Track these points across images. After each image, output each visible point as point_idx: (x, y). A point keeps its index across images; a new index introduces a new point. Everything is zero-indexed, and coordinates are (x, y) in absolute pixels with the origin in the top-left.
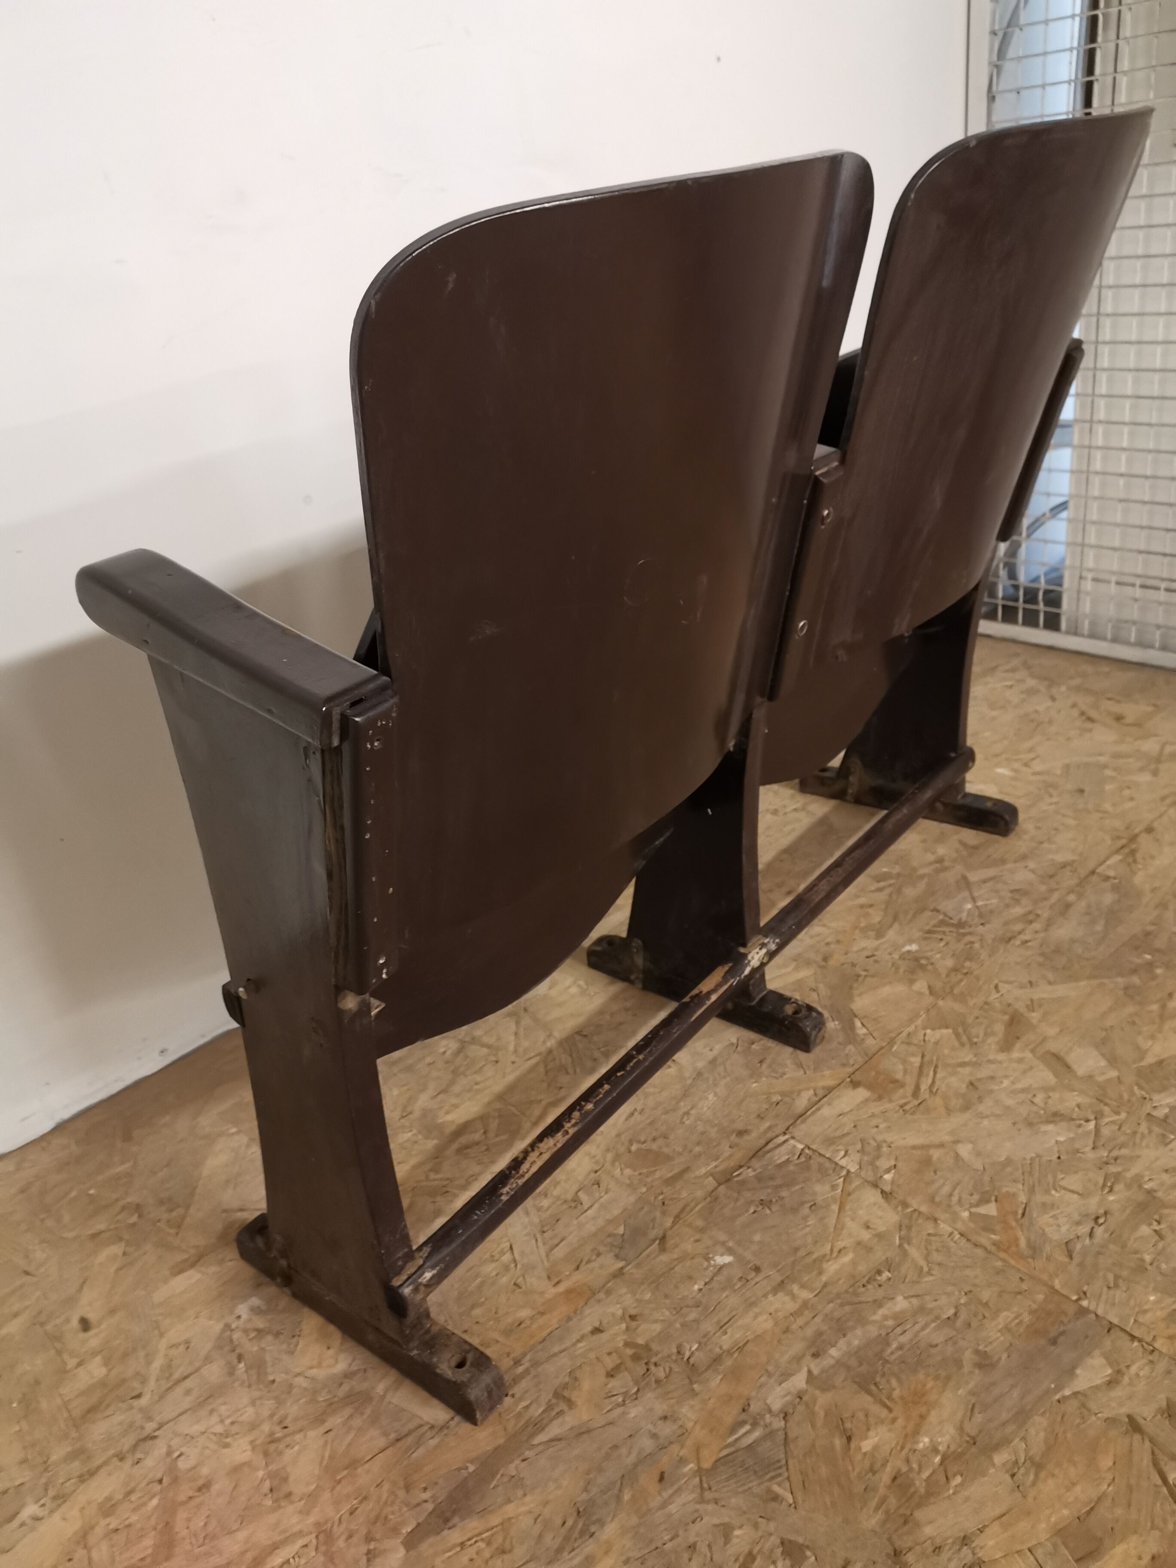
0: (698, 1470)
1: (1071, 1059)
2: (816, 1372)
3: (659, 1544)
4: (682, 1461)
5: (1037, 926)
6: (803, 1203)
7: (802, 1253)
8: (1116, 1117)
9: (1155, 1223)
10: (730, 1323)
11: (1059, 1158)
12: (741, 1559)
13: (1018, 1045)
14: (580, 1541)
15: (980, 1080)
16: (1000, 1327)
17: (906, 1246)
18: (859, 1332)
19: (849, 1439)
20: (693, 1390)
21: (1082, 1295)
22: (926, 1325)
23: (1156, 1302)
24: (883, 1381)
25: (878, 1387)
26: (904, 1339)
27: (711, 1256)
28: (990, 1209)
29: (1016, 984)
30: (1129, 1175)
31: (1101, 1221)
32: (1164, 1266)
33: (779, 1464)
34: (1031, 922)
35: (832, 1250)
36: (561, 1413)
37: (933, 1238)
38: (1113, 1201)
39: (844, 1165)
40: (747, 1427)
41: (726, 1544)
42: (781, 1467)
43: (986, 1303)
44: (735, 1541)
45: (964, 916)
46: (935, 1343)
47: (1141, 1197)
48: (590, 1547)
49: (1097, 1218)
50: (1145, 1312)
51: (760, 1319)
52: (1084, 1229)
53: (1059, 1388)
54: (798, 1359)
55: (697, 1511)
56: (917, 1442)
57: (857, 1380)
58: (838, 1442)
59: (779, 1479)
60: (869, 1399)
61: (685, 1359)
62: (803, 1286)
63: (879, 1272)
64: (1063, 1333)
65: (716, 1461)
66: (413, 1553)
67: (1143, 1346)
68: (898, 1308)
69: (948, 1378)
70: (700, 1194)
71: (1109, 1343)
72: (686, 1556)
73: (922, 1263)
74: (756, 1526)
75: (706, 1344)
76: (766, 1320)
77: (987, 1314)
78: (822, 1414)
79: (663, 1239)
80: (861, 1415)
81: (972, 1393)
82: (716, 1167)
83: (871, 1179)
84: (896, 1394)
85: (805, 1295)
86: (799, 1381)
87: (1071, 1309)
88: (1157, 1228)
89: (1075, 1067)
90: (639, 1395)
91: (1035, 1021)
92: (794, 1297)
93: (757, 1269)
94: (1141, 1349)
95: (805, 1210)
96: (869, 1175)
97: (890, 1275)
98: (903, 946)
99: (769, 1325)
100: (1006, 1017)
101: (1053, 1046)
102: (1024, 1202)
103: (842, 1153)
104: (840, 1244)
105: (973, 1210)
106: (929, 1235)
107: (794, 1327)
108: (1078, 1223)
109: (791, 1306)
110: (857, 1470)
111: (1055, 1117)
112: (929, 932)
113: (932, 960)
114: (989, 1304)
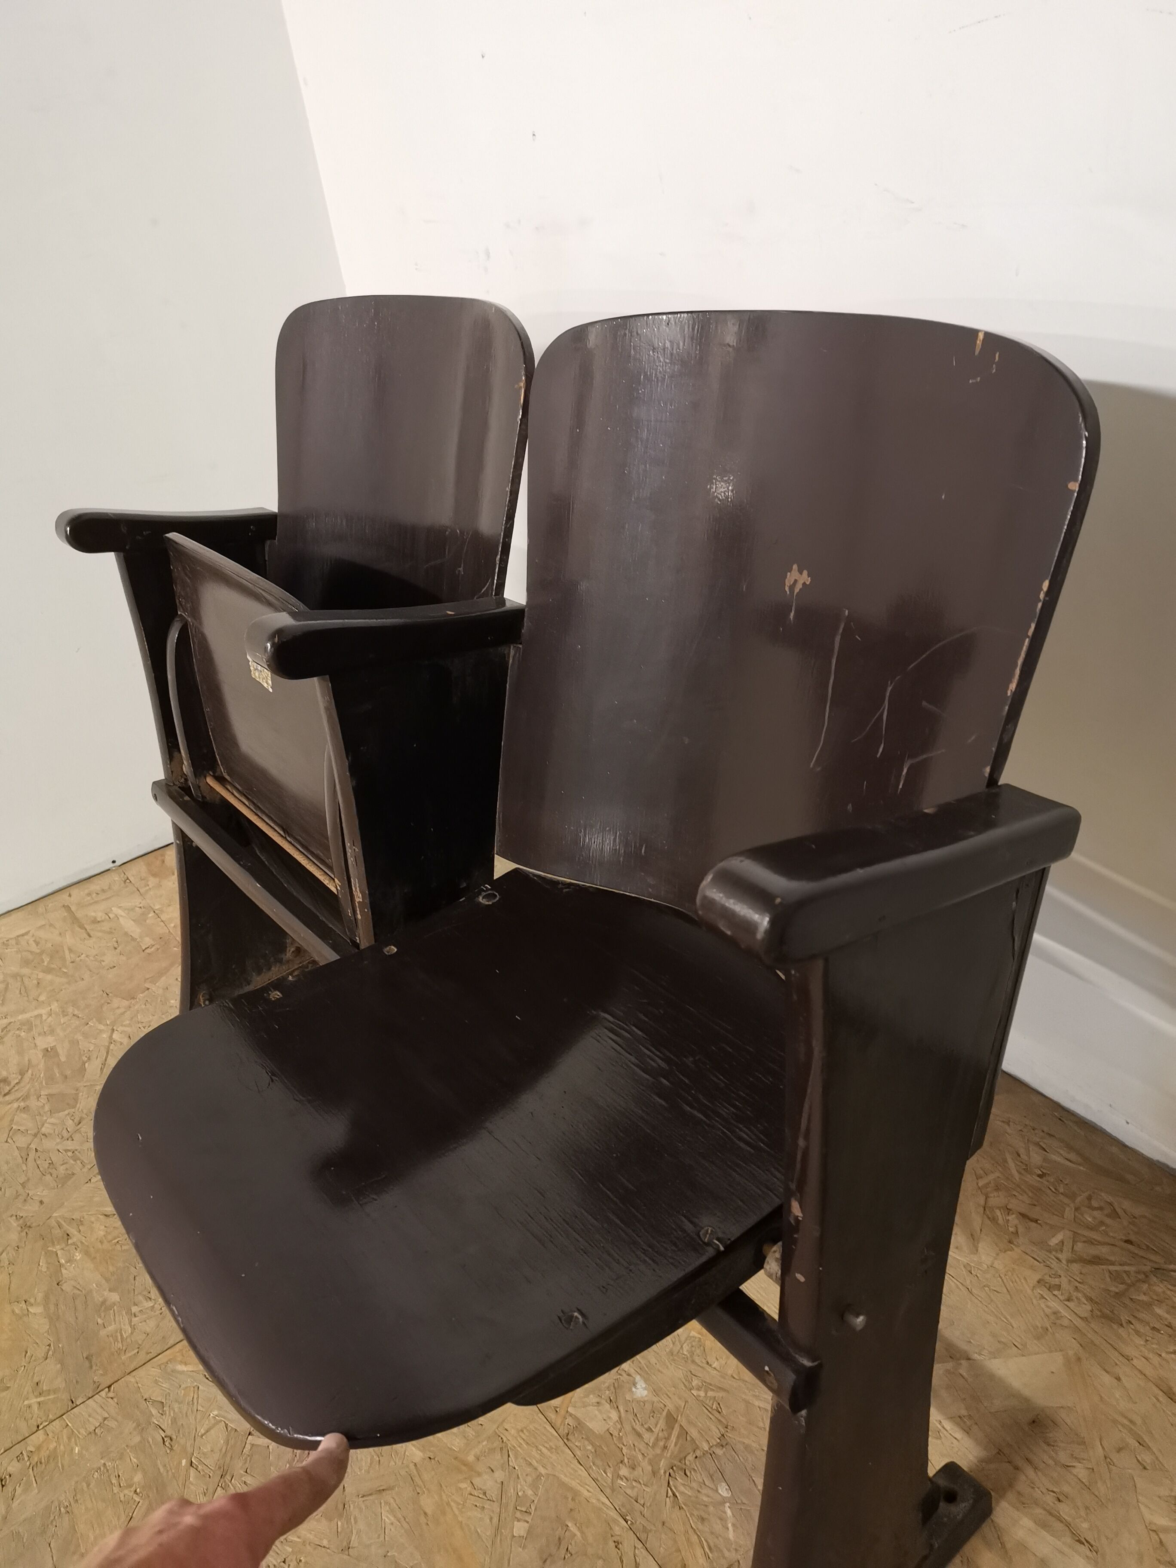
21: (111, 1394)
23: (72, 1450)
31: (168, 1444)
38: (180, 1463)
43: (145, 1321)
49: (171, 1439)
50: (69, 1439)
64: (91, 1367)
77: (137, 1319)
98: (646, 1381)
108: (174, 1420)
112: (671, 1420)
113: (607, 1406)
114: (144, 1323)
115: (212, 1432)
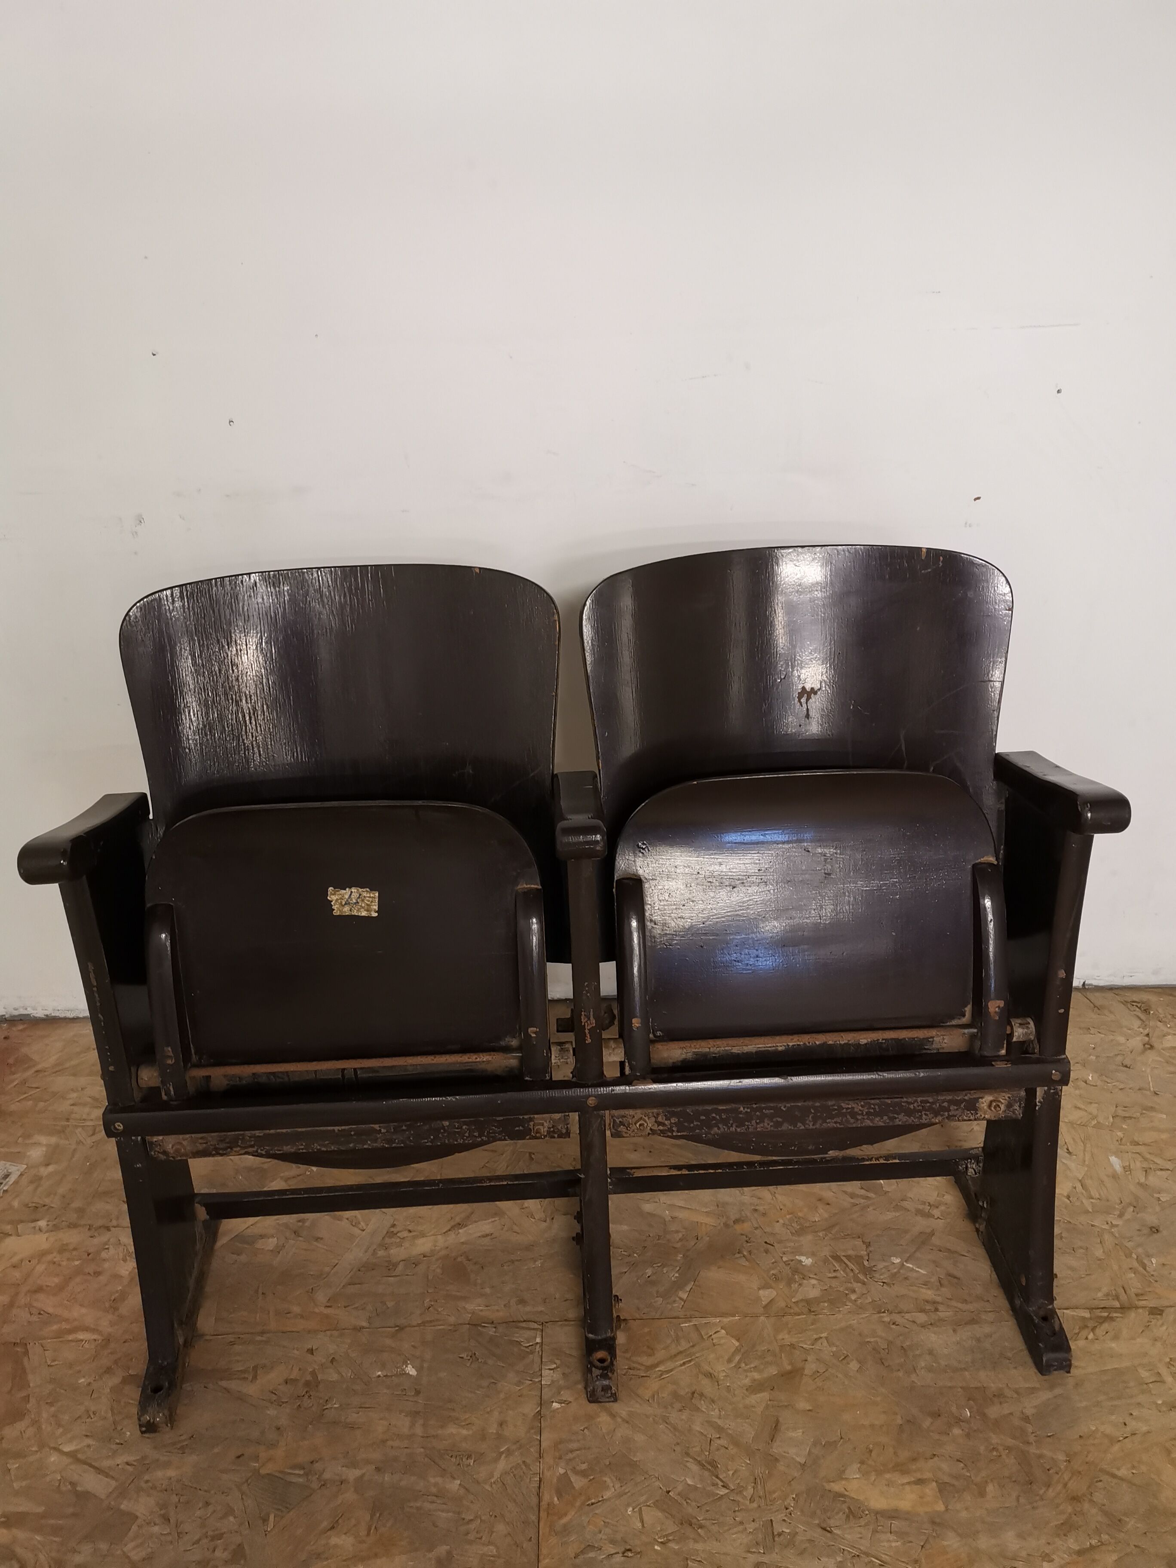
0: (256, 1470)
1: (784, 1435)
2: (366, 1478)
3: (199, 1487)
4: (256, 1458)
5: (922, 1317)
6: (490, 1377)
7: (449, 1405)
10: (370, 1409)
11: (668, 1492)
12: (216, 1532)
13: (765, 1395)
14: (176, 1450)
15: (702, 1395)
16: (480, 1552)
17: (504, 1456)
18: (413, 1478)
19: (333, 1528)
20: (306, 1427)
22: (448, 1511)
24: (387, 1516)
25: (380, 1517)
26: (427, 1506)
27: (409, 1362)
28: (578, 1482)
29: (834, 1349)
30: (692, 1545)
31: (630, 1554)
33: (288, 1506)
34: (923, 1311)
35: (465, 1419)
36: (245, 1379)
37: (523, 1466)
39: (543, 1374)
40: (302, 1472)
42: (286, 1508)
43: (493, 1532)
44: (226, 1521)
45: (881, 1265)
46: (438, 1524)
49: (629, 1550)
51: (382, 1422)
52: (612, 1549)
54: (368, 1462)
55: (231, 1489)
57: (376, 1503)
58: (325, 1524)
59: (279, 1513)
60: (367, 1519)
61: (325, 1407)
62: (424, 1425)
63: (469, 1457)
65: (268, 1474)
66: (121, 1387)
68: (448, 1486)
69: (416, 1550)
70: (452, 1320)
73: (497, 1475)
74: (241, 1524)
75: (343, 1409)
76: (383, 1426)
78: (339, 1502)
79: (401, 1328)
80: (353, 1522)
82: (482, 1310)
84: (382, 1530)
85: (419, 1430)
86: (352, 1474)
89: (776, 1444)
90: (284, 1405)
91: (803, 1388)
92: (412, 1425)
93: (418, 1392)
95: (485, 1383)
97: (472, 1464)
98: (802, 1255)
99: (381, 1429)
100: (789, 1368)
101: (787, 1417)
102: (604, 1497)
104: (474, 1420)
105: (569, 1472)
106: (524, 1462)
107: (390, 1443)
108: (613, 1542)
109: (404, 1431)
110: (314, 1547)
111: (711, 1466)
112: (837, 1258)
113: (805, 1281)
115: (646, 1518)
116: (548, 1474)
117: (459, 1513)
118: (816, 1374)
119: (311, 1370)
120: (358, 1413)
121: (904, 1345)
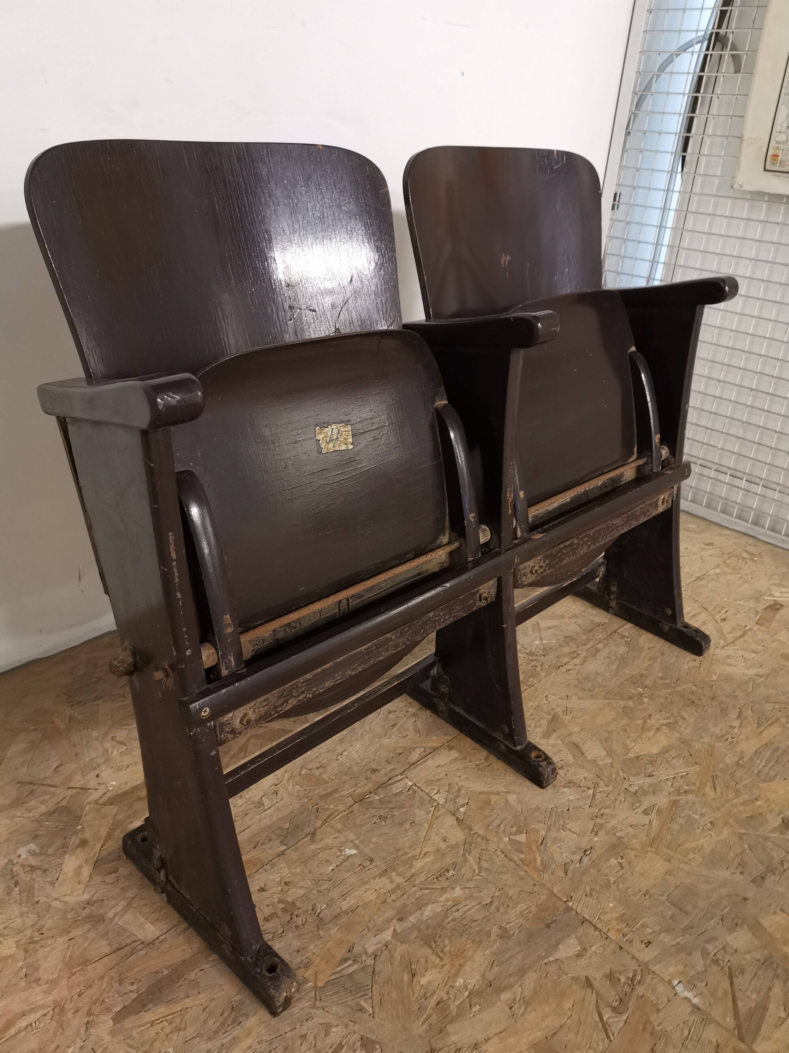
0: (314, 987)
1: (585, 748)
2: (399, 930)
3: (282, 1033)
5: (577, 661)
6: (406, 821)
7: (400, 853)
8: (607, 789)
9: (620, 858)
10: (350, 892)
11: (568, 810)
12: (334, 1047)
13: (555, 735)
14: (231, 1027)
16: (517, 913)
17: (467, 855)
18: (430, 907)
19: (413, 975)
20: (319, 935)
21: (569, 898)
22: (472, 907)
23: (612, 908)
24: (441, 940)
25: (436, 944)
26: (456, 914)
27: (343, 848)
28: (522, 838)
29: (558, 696)
30: (609, 826)
31: (588, 853)
32: (621, 886)
33: (366, 988)
34: (574, 658)
35: (420, 853)
37: (484, 852)
38: (597, 841)
39: (436, 799)
40: (350, 962)
41: (326, 1036)
42: (367, 990)
43: (511, 897)
44: (332, 1035)
46: (475, 919)
47: (614, 840)
48: (237, 1031)
49: (586, 851)
50: (606, 913)
51: (369, 893)
52: (577, 857)
53: (547, 956)
54: (389, 921)
55: (310, 1013)
56: (456, 982)
57: (424, 938)
58: (406, 977)
59: (366, 997)
60: (430, 951)
61: (317, 914)
62: (398, 874)
63: (448, 870)
64: (555, 921)
65: (327, 982)
66: (118, 1026)
67: (601, 934)
68: (456, 895)
69: (481, 942)
70: (341, 807)
71: (581, 930)
72: (299, 1042)
73: (476, 867)
74: (346, 1026)
75: (331, 905)
76: (372, 894)
77: (510, 904)
78: (399, 957)
79: (313, 834)
80: (423, 961)
81: (495, 954)
82: (354, 791)
83: (451, 810)
84: (446, 950)
85: (399, 880)
86: (387, 936)
87: (562, 907)
88: (621, 861)
89: (586, 754)
90: (284, 934)
91: (567, 722)
92: (392, 881)
93: (371, 860)
94: (600, 937)
95: (407, 826)
96: (451, 807)
97: (454, 873)
99: (373, 897)
100: (550, 717)
101: (576, 739)
102: (543, 835)
103: (436, 791)
104: (426, 850)
105: (511, 837)
106: (482, 850)
107: (389, 900)
108: (573, 853)
109: (389, 887)
110: (416, 996)
111: (570, 784)
114: (513, 898)
116: (501, 846)
117: (480, 903)
118: (566, 712)
119: (277, 900)
120: (345, 900)
121: (584, 676)
